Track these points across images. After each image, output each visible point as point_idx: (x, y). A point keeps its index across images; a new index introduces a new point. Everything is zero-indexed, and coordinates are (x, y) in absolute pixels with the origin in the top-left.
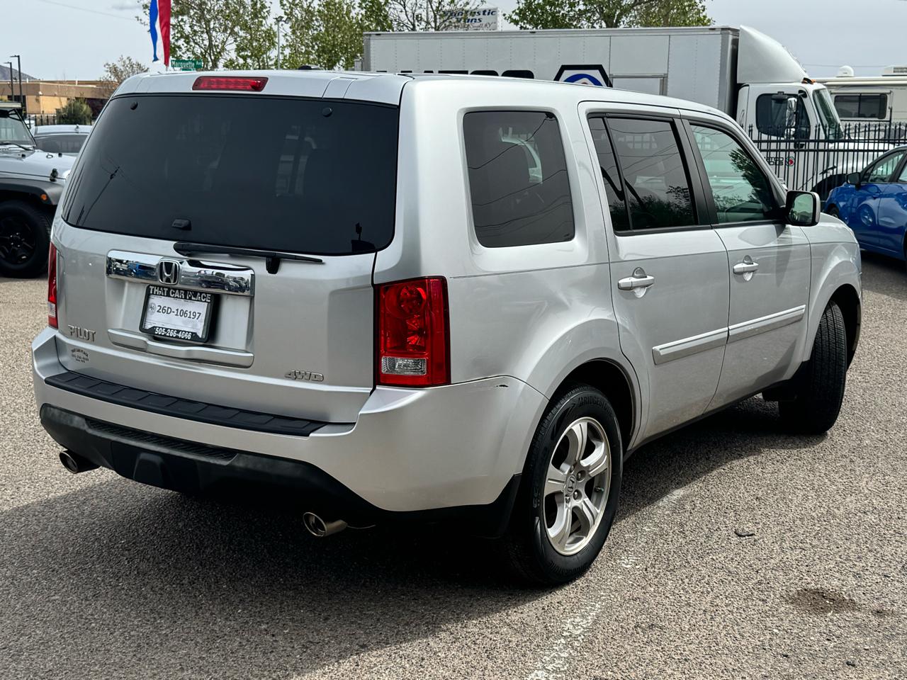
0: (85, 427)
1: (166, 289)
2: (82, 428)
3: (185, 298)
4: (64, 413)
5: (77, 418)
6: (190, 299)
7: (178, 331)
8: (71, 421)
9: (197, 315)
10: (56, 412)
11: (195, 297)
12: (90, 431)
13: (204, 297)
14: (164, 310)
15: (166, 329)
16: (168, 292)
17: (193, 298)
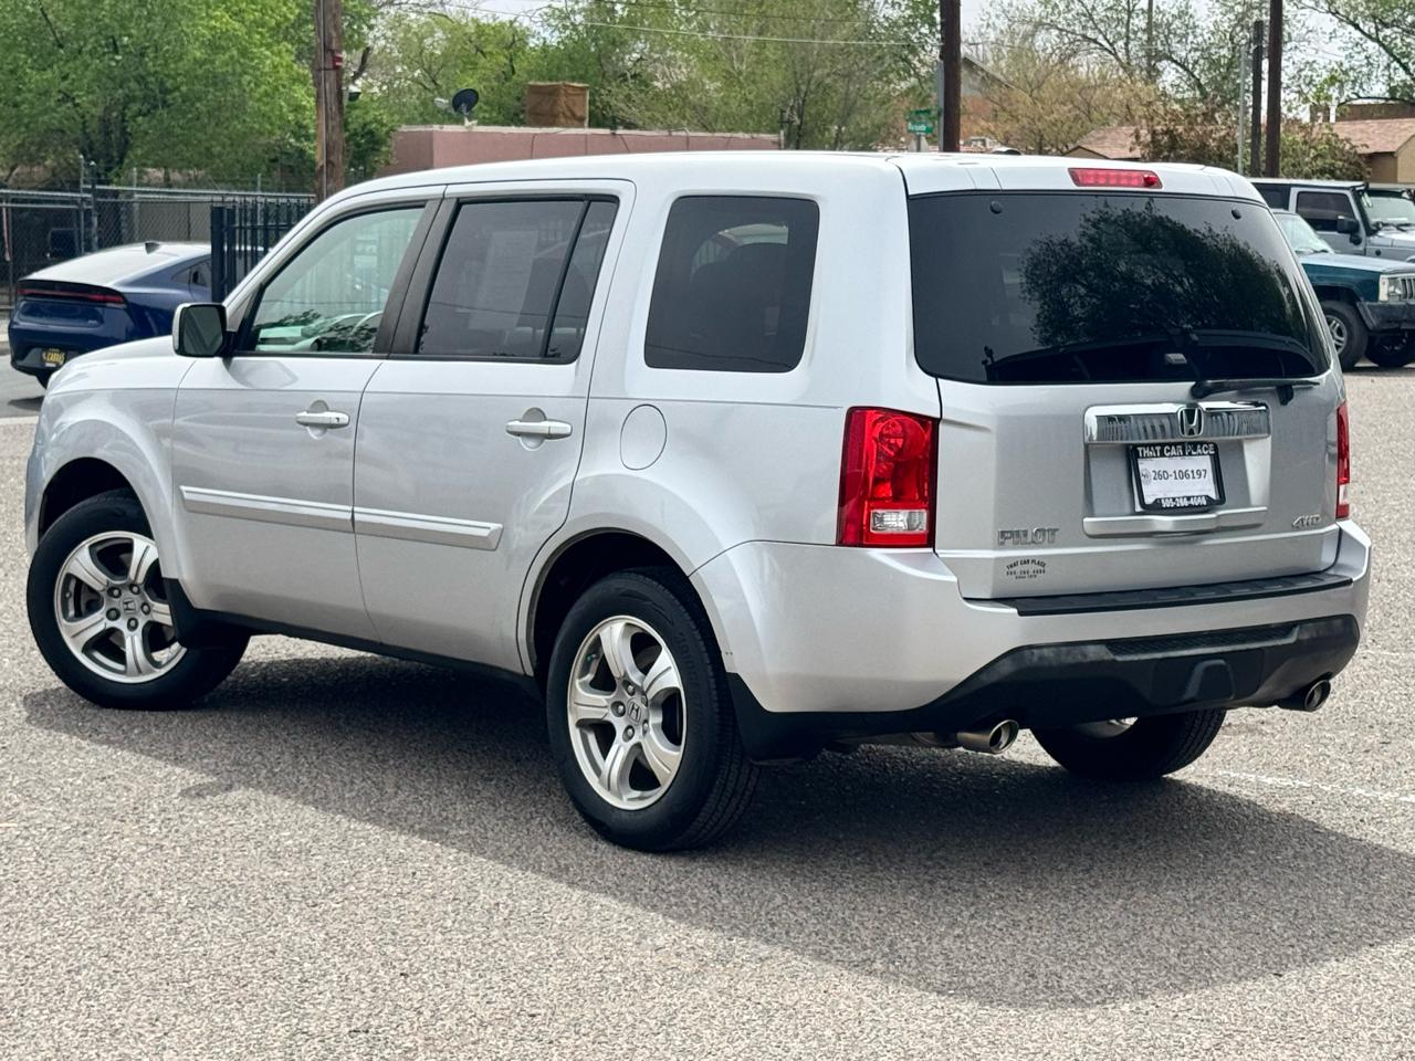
0: (1111, 656)
1: (1158, 448)
2: (1106, 658)
3: (1184, 454)
4: (1064, 649)
5: (1092, 648)
6: (1190, 454)
7: (1189, 498)
8: (1085, 656)
9: (1203, 473)
10: (1046, 652)
11: (1195, 450)
12: (1119, 658)
13: (1206, 449)
14: (1161, 475)
15: (1174, 499)
16: (1162, 451)
17: (1193, 453)
